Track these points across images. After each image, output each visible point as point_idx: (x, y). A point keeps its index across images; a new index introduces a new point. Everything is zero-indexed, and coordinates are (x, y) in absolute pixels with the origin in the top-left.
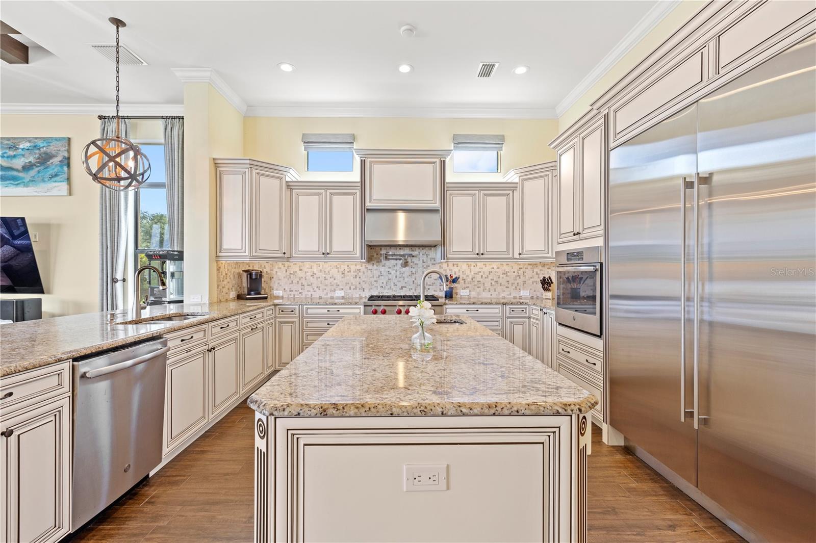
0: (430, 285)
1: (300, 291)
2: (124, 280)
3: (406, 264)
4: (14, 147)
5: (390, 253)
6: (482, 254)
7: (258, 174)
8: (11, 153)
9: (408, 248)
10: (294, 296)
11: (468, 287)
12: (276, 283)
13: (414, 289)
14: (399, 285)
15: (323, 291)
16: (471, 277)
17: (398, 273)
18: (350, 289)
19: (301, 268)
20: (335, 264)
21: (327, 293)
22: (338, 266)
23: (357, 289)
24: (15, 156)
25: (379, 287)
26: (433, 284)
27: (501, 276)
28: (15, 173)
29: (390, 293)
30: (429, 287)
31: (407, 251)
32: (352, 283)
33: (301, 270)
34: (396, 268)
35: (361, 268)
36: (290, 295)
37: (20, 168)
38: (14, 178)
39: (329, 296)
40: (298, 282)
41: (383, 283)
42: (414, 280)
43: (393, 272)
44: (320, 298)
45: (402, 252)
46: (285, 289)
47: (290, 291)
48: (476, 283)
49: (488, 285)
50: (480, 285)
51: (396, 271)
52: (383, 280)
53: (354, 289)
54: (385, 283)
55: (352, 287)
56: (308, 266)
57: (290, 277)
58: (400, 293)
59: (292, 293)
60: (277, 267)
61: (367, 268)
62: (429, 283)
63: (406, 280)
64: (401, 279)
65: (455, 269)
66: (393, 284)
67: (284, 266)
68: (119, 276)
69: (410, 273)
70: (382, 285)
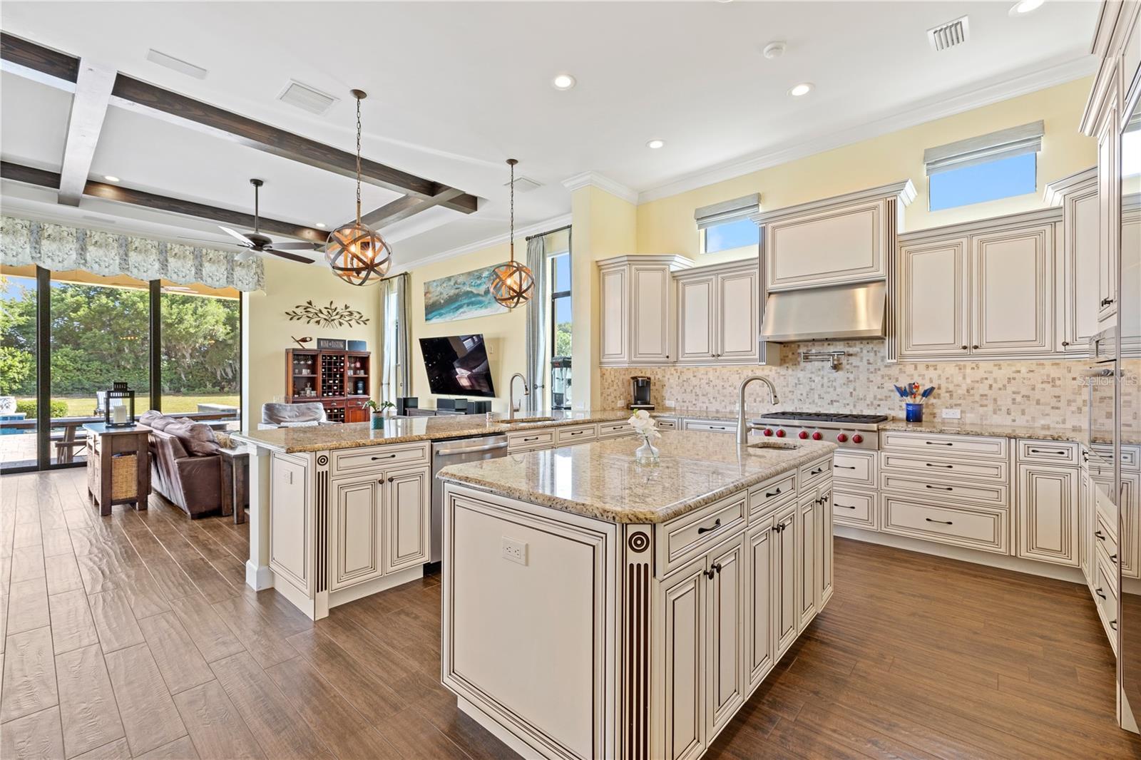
0: (881, 400)
1: (694, 402)
2: (543, 387)
3: (836, 367)
4: (479, 277)
5: (814, 351)
6: (976, 347)
7: (637, 270)
8: (479, 282)
9: (842, 343)
10: (687, 408)
11: (960, 405)
12: (669, 392)
13: (852, 404)
14: (828, 398)
15: (721, 403)
16: (964, 387)
17: (826, 380)
18: (755, 402)
19: (695, 374)
20: (736, 368)
21: (725, 406)
22: (740, 371)
23: (766, 402)
24: (480, 284)
25: (796, 400)
26: (887, 398)
27: (1039, 386)
28: (480, 298)
29: (813, 410)
30: (878, 403)
31: (840, 347)
32: (758, 394)
33: (695, 376)
34: (821, 373)
35: (770, 373)
36: (684, 406)
37: (483, 293)
38: (480, 302)
39: (728, 410)
40: (692, 391)
41: (802, 394)
42: (852, 390)
43: (817, 379)
44: (717, 412)
45: (831, 349)
46: (677, 399)
47: (683, 402)
48: (977, 398)
49: (1005, 402)
50: (985, 402)
51: (822, 378)
52: (803, 390)
53: (760, 402)
54: (805, 395)
55: (758, 399)
56: (702, 372)
57: (683, 385)
58: (830, 410)
59: (685, 404)
60: (669, 373)
61: (779, 373)
62: (879, 397)
63: (839, 390)
64: (831, 390)
65: (931, 373)
66: (817, 396)
67: (677, 372)
68: (539, 383)
69: (844, 380)
70: (800, 397)
